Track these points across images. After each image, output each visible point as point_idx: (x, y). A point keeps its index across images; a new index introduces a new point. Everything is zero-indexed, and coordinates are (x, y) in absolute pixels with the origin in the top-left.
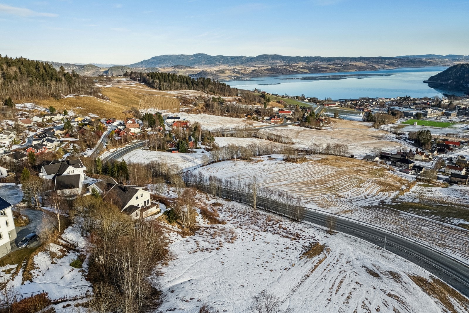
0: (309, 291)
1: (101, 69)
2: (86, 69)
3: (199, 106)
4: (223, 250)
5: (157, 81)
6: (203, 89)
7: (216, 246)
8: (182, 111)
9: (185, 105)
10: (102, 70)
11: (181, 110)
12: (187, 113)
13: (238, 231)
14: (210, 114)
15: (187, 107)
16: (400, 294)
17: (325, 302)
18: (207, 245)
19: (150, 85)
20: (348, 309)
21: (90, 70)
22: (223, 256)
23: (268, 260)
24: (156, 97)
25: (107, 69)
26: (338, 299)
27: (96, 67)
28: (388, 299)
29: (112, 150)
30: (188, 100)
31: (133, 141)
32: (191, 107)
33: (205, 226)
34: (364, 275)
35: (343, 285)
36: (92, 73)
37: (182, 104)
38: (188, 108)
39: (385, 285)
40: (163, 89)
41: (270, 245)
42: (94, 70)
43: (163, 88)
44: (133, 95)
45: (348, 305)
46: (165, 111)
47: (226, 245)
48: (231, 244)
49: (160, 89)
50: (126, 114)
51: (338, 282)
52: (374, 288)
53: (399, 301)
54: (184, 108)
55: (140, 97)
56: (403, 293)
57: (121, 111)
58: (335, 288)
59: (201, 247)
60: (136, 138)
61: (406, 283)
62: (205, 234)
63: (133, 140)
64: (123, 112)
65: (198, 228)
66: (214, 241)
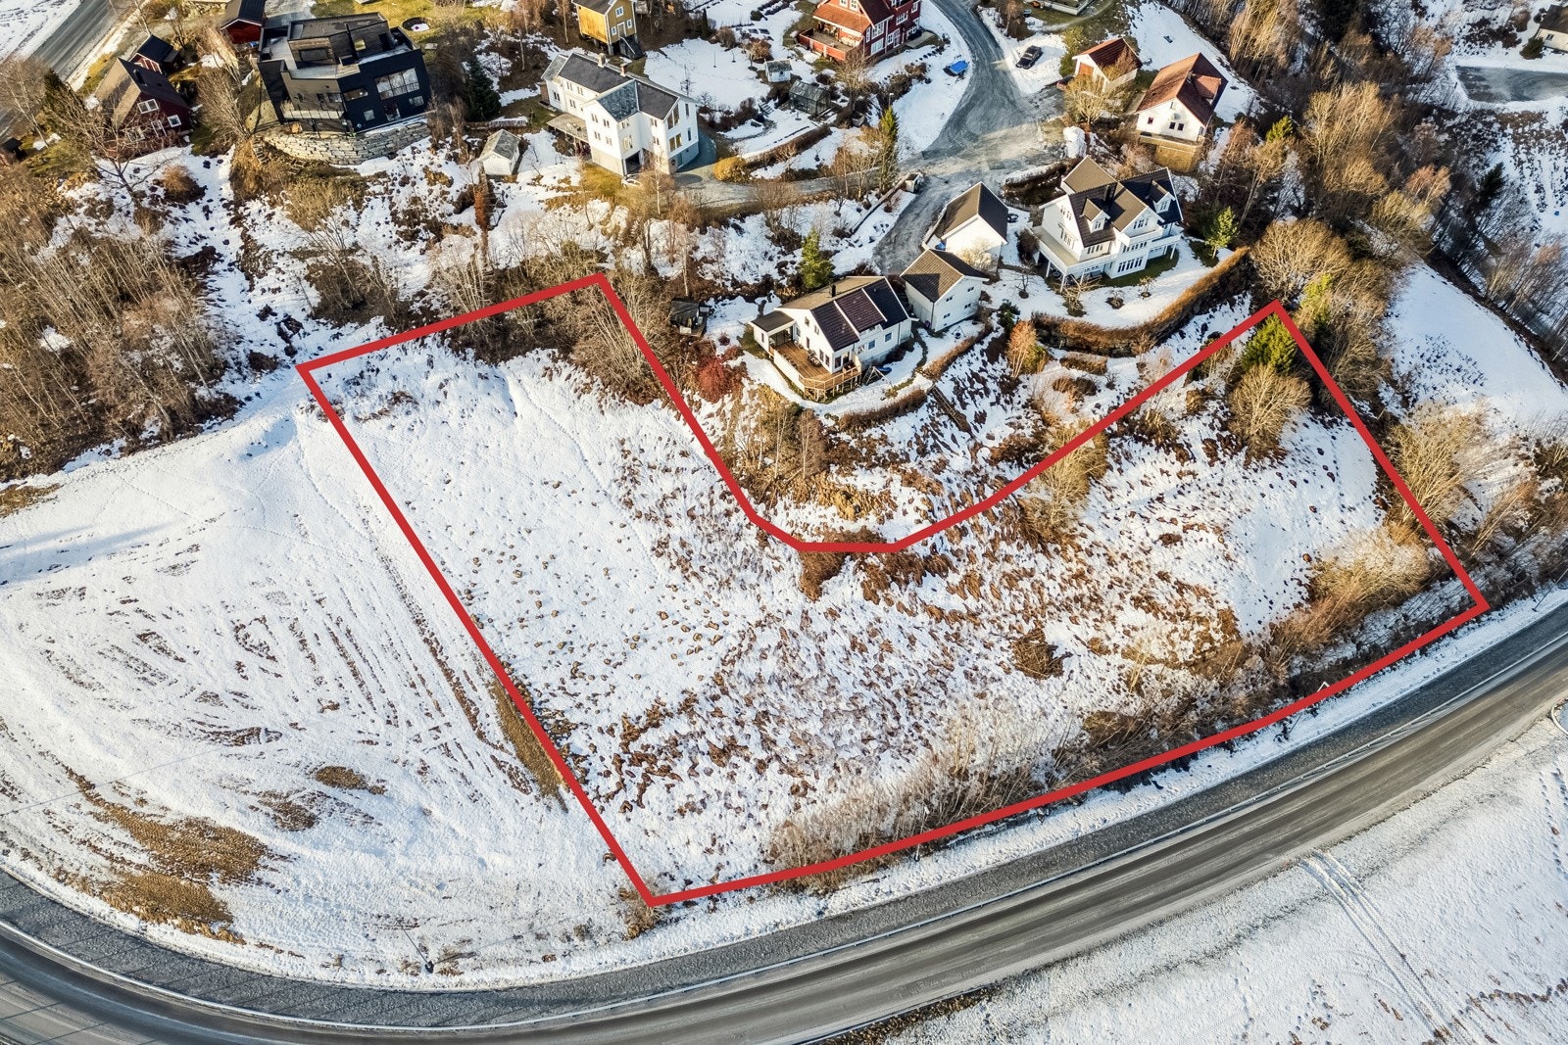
0: (367, 586)
16: (239, 757)
17: (320, 588)
20: (279, 614)
26: (313, 622)
28: (248, 721)
34: (350, 751)
35: (346, 672)
39: (285, 758)
45: (287, 624)
51: (359, 665)
52: (294, 725)
53: (228, 734)
56: (236, 769)
58: (344, 641)
61: (252, 807)
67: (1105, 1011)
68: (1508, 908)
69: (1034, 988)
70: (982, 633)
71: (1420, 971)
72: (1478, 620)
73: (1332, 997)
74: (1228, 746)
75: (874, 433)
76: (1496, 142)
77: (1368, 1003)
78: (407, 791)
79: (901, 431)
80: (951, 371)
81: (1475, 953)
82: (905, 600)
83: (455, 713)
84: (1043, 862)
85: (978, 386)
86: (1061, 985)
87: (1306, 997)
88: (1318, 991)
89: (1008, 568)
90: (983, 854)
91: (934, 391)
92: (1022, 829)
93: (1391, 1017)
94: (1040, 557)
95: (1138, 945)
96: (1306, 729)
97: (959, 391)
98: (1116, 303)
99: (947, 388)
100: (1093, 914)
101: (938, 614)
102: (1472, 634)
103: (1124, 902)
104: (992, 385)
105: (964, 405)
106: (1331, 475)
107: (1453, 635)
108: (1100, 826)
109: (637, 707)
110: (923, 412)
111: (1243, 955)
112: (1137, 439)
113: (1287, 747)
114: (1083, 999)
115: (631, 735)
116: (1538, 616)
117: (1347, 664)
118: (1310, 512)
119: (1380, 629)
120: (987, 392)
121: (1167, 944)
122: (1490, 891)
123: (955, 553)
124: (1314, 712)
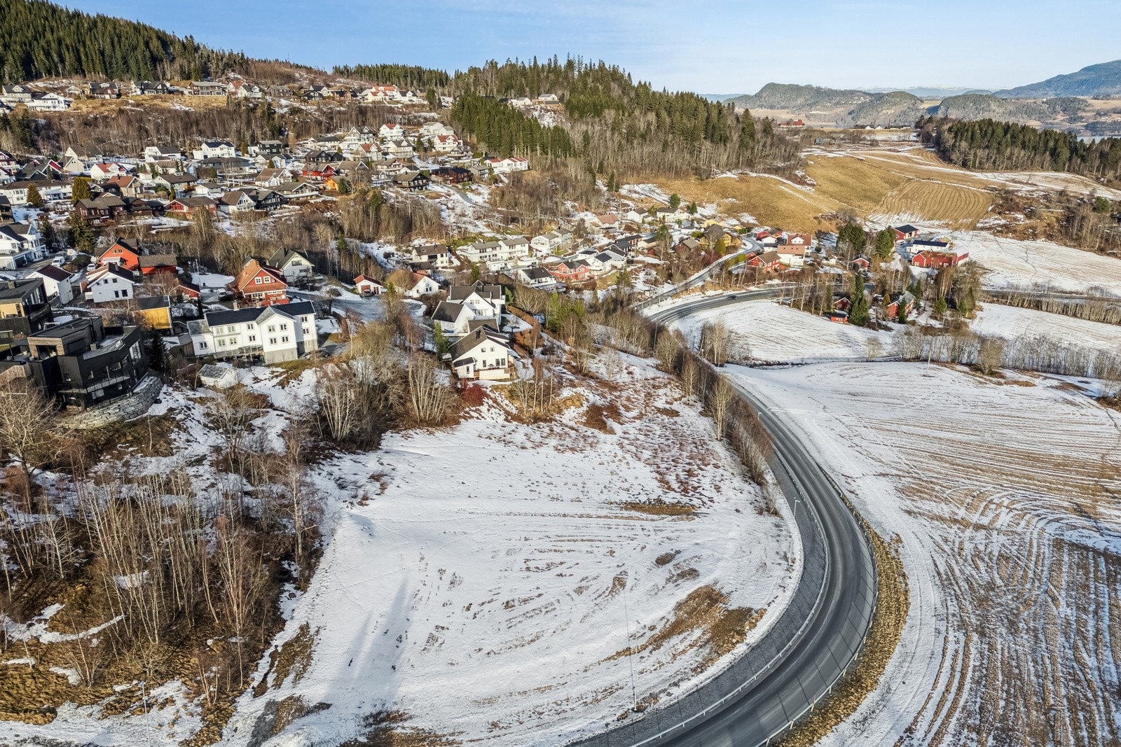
1: (922, 101)
2: (887, 102)
3: (1041, 220)
5: (964, 144)
6: (1098, 170)
8: (982, 229)
9: (1000, 213)
10: (926, 105)
11: (979, 225)
12: (994, 234)
14: (1066, 245)
15: (1005, 218)
19: (944, 155)
20: (527, 554)
21: (895, 104)
24: (936, 186)
25: (938, 103)
27: (912, 97)
29: (710, 293)
30: (1017, 200)
31: (769, 282)
32: (1015, 219)
34: (647, 554)
35: (588, 543)
36: (898, 112)
37: (993, 210)
38: (1003, 222)
40: (974, 166)
42: (904, 106)
43: (974, 163)
44: (883, 178)
46: (937, 223)
49: (964, 165)
50: (820, 222)
52: (619, 566)
54: (996, 220)
55: (894, 184)
57: (811, 215)
60: (780, 276)
63: (770, 279)
64: (815, 218)
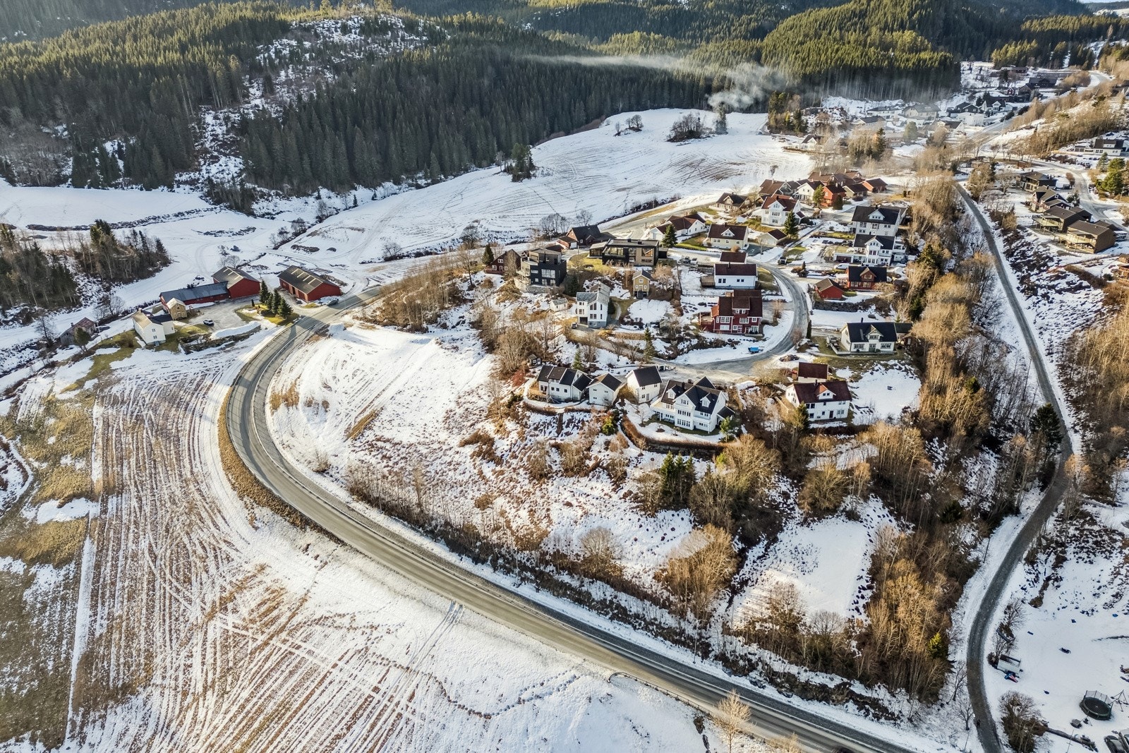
4: (454, 397)
7: (462, 400)
13: (443, 435)
16: (320, 389)
17: (380, 372)
18: (469, 398)
20: (367, 372)
22: (453, 390)
23: (414, 398)
33: (482, 423)
34: (335, 402)
35: (358, 389)
41: (408, 421)
45: (365, 375)
47: (453, 405)
48: (448, 408)
59: (475, 394)
62: (477, 412)
65: (487, 417)
66: (466, 406)
67: (356, 575)
68: (485, 675)
69: (352, 555)
70: (482, 487)
71: (432, 653)
72: (656, 636)
73: (401, 631)
74: (495, 570)
75: (528, 413)
76: (1111, 553)
77: (407, 642)
78: (329, 415)
79: (536, 418)
80: (575, 414)
81: (453, 669)
82: (478, 463)
83: (360, 410)
84: (404, 541)
85: (580, 425)
86: (358, 561)
87: (396, 623)
88: (401, 625)
89: (515, 476)
90: (397, 527)
91: (561, 415)
92: (413, 532)
93: (405, 651)
94: (527, 481)
95: (385, 570)
96: (527, 590)
97: (570, 421)
98: (661, 431)
99: (566, 417)
100: (389, 557)
101: (481, 473)
102: (647, 637)
103: (400, 563)
104: (586, 428)
105: (567, 426)
106: (663, 539)
107: (635, 628)
108: (430, 549)
109: (387, 435)
110: (549, 418)
111: (401, 601)
112: (609, 475)
113: (513, 589)
114: (356, 568)
115: (378, 440)
116: (692, 665)
117: (569, 587)
118: (632, 539)
119: (598, 591)
120: (582, 428)
121: (391, 579)
122: (488, 666)
123: (507, 462)
124: (538, 590)
